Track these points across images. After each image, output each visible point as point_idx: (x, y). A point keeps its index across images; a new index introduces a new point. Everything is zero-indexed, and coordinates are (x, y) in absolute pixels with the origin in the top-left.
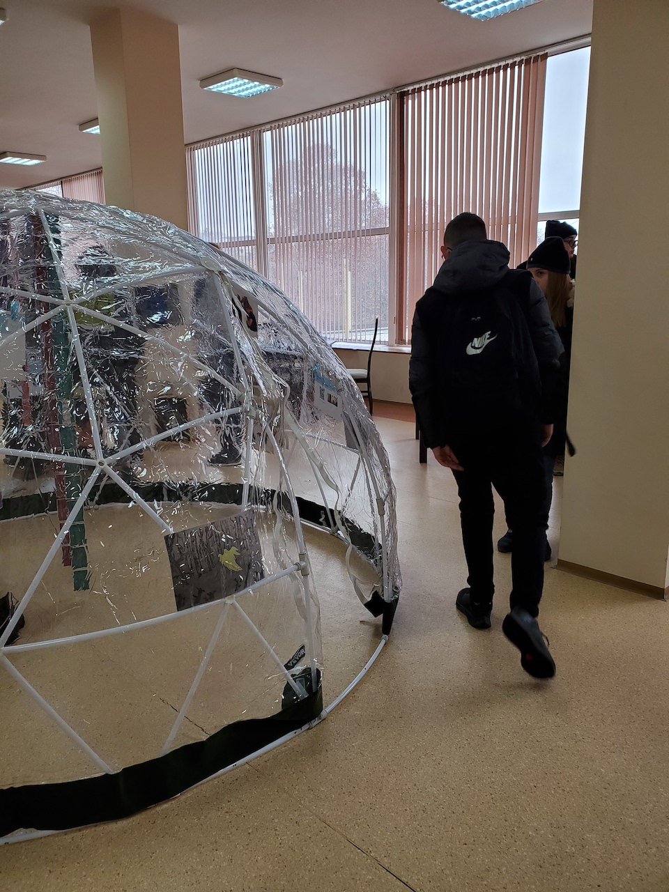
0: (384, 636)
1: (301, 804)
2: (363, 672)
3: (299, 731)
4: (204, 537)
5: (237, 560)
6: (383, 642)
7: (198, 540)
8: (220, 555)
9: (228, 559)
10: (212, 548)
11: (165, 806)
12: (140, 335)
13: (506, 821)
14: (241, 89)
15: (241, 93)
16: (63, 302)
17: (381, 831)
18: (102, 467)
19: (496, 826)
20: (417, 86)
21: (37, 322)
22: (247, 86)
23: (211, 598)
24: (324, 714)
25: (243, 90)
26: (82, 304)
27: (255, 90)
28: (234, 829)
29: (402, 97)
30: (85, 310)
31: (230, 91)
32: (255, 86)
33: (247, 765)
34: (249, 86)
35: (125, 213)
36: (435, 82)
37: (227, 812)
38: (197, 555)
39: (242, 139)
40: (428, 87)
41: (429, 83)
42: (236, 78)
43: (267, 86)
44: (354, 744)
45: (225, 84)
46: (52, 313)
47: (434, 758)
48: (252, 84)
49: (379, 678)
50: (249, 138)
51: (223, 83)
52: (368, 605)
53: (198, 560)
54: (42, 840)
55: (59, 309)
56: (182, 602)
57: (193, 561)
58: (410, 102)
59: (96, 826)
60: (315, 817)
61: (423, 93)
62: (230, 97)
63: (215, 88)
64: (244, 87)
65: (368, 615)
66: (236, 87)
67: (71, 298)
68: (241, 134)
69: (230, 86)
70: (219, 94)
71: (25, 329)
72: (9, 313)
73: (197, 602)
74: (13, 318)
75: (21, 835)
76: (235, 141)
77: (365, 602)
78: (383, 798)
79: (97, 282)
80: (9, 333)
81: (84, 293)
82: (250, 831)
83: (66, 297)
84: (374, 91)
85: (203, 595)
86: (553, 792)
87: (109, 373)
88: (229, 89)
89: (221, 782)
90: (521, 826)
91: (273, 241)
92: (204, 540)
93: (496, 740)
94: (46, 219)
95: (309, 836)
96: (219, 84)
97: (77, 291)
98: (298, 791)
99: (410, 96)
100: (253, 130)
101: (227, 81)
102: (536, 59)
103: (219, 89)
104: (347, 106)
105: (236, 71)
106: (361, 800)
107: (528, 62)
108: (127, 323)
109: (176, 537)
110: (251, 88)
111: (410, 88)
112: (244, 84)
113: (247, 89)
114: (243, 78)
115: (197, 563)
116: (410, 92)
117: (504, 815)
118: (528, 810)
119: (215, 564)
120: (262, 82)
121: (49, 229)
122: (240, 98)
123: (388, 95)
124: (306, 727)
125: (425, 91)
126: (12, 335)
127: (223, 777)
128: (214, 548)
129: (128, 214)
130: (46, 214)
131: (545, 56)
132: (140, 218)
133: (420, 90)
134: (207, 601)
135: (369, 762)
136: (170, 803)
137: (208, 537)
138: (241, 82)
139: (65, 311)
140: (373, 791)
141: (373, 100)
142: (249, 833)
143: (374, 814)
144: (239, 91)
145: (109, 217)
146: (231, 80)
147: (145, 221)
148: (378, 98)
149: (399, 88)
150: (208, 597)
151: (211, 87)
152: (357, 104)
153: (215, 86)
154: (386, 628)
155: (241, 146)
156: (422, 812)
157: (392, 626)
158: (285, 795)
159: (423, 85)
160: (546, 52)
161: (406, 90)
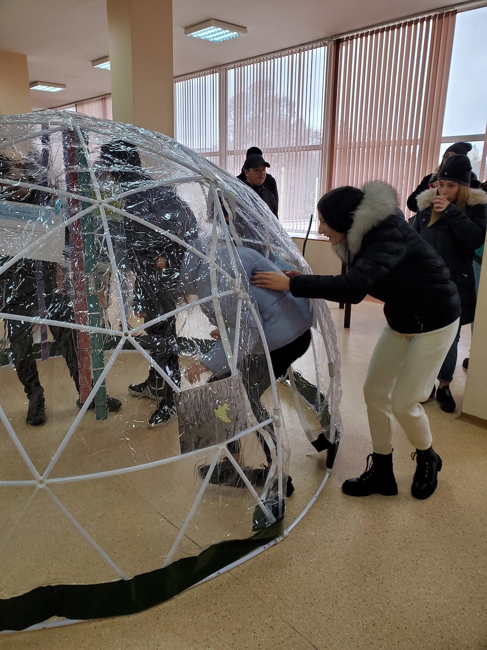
0: (328, 469)
1: (274, 611)
2: (314, 499)
3: (267, 546)
4: (204, 395)
5: (229, 414)
6: (327, 475)
7: (199, 398)
8: (215, 410)
9: (222, 413)
10: (209, 404)
11: (166, 605)
12: (156, 231)
13: (442, 638)
14: (215, 35)
15: (215, 39)
16: (96, 201)
17: (340, 640)
18: (127, 337)
19: (434, 642)
20: (350, 35)
21: (76, 218)
22: (220, 33)
23: (207, 444)
24: (286, 533)
25: (217, 37)
26: (111, 203)
27: (225, 36)
28: (221, 629)
29: (338, 43)
30: (114, 209)
31: (207, 37)
32: (226, 34)
33: (228, 574)
34: (221, 33)
35: (140, 130)
36: (365, 31)
37: (215, 614)
38: (198, 409)
39: (212, 75)
40: (359, 36)
41: (360, 33)
42: (212, 27)
43: (235, 33)
44: (311, 561)
45: (204, 32)
46: (88, 210)
47: (378, 578)
48: (224, 32)
49: (327, 505)
50: (217, 74)
51: (202, 30)
52: (314, 444)
53: (199, 414)
54: (72, 627)
55: (93, 207)
56: (185, 447)
57: (195, 415)
58: (344, 47)
59: (113, 618)
60: (285, 624)
61: (355, 40)
62: (206, 41)
63: (195, 34)
64: (218, 34)
65: (314, 451)
66: (212, 34)
67: (103, 199)
68: (212, 71)
69: (207, 33)
70: (199, 39)
71: (66, 223)
72: (54, 209)
73: (196, 448)
74: (57, 213)
75: (55, 621)
76: (207, 76)
77: (313, 441)
78: (339, 611)
79: (122, 186)
80: (55, 225)
81: (113, 195)
82: (234, 632)
83: (99, 197)
84: (316, 38)
85: (202, 442)
86: (478, 614)
87: (133, 261)
88: (206, 35)
89: (208, 586)
90: (455, 643)
91: (232, 153)
92: (204, 398)
93: (426, 565)
94: (81, 134)
95: (282, 640)
96: (199, 31)
97: (107, 193)
98: (270, 599)
99: (344, 42)
100: (220, 68)
101: (205, 29)
102: (447, 14)
103: (199, 35)
104: (294, 50)
105: (213, 21)
106: (322, 611)
107: (441, 16)
108: (146, 220)
109: (182, 395)
110: (223, 35)
111: (345, 36)
112: (218, 32)
113: (220, 36)
114: (217, 27)
115: (197, 416)
116: (345, 40)
117: (440, 633)
118: (459, 629)
119: (211, 416)
120: (232, 31)
121: (84, 142)
122: (214, 42)
123: (327, 42)
124: (272, 543)
125: (357, 39)
126: (57, 228)
127: (210, 583)
128: (211, 404)
129: (142, 131)
130: (81, 130)
131: (455, 12)
132: (151, 134)
133: (352, 38)
134: (204, 446)
135: (325, 577)
136: (170, 602)
137: (207, 395)
138: (216, 30)
139: (98, 209)
140: (331, 603)
141: (314, 45)
142: (233, 634)
143: (333, 624)
144: (213, 37)
145: (129, 133)
146: (209, 28)
147: (155, 137)
148: (319, 44)
149: (336, 37)
150: (205, 443)
151: (193, 34)
152: (302, 48)
153: (196, 32)
154: (330, 463)
155: (212, 80)
156: (372, 625)
157: (335, 462)
158: (260, 602)
159: (355, 34)
160: (456, 9)
161: (341, 38)
